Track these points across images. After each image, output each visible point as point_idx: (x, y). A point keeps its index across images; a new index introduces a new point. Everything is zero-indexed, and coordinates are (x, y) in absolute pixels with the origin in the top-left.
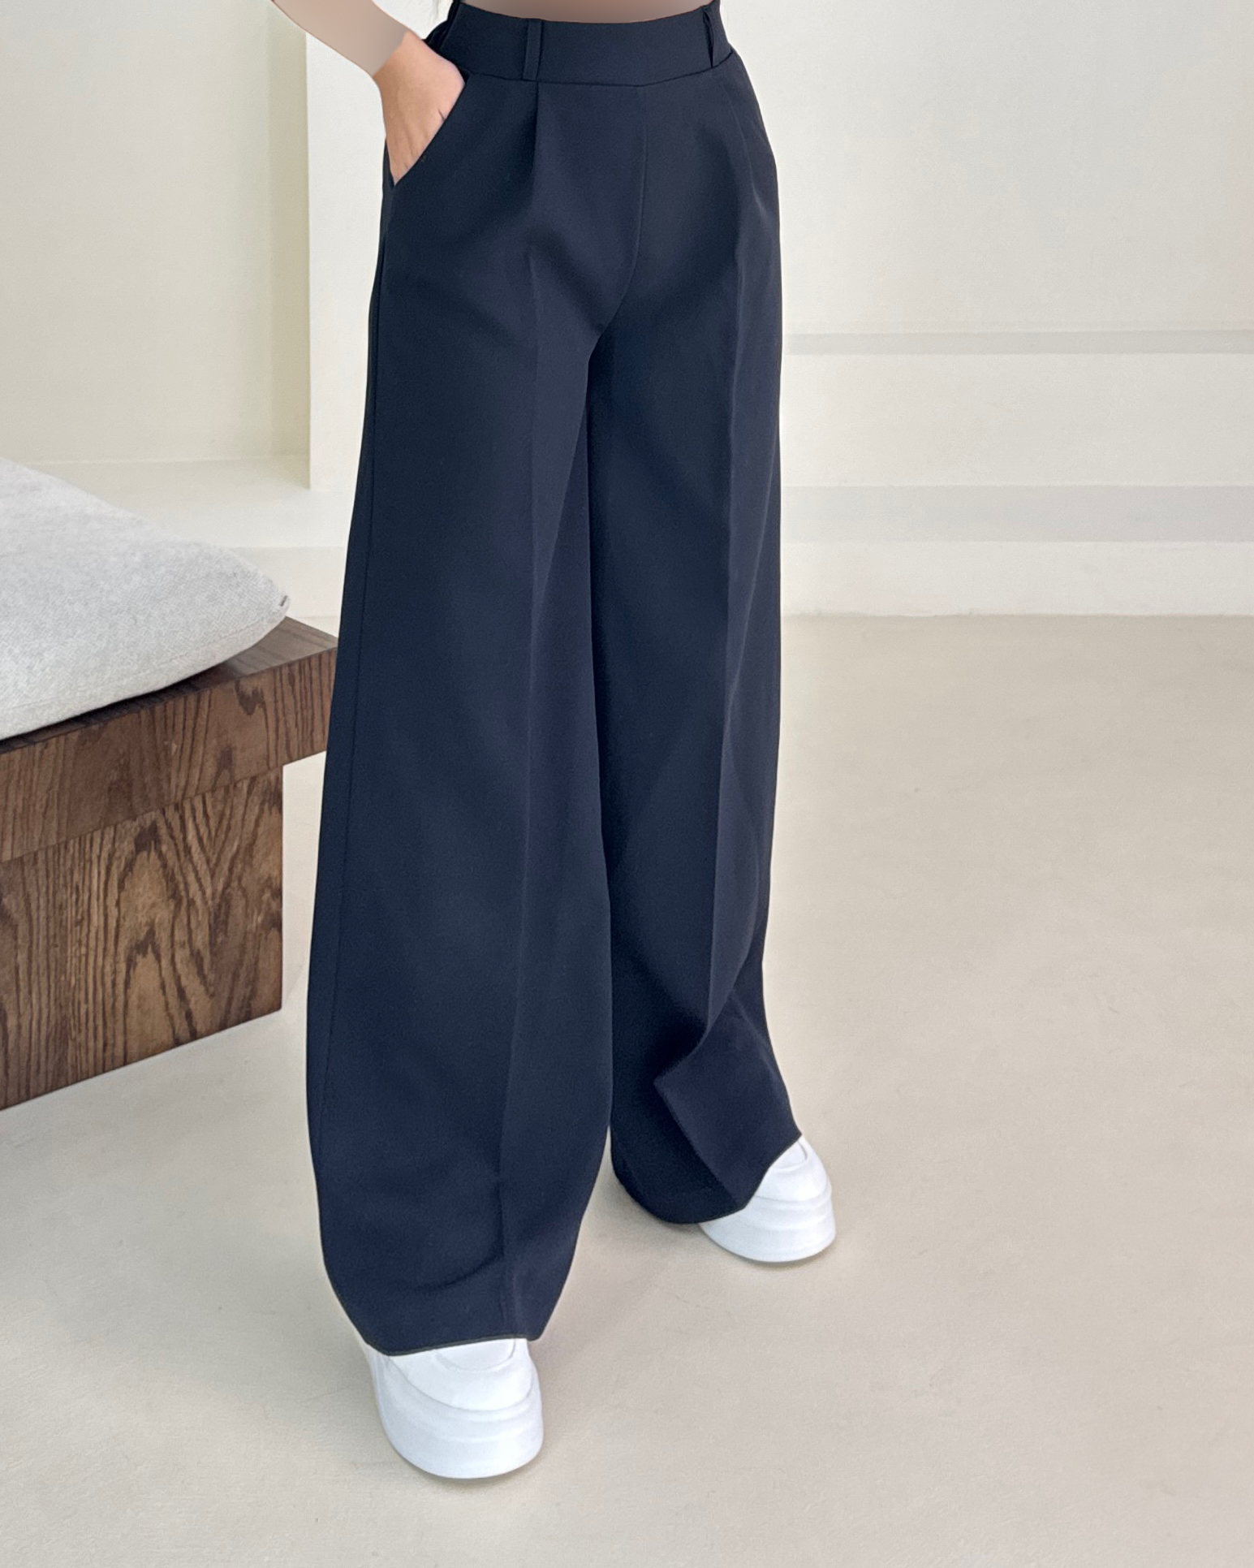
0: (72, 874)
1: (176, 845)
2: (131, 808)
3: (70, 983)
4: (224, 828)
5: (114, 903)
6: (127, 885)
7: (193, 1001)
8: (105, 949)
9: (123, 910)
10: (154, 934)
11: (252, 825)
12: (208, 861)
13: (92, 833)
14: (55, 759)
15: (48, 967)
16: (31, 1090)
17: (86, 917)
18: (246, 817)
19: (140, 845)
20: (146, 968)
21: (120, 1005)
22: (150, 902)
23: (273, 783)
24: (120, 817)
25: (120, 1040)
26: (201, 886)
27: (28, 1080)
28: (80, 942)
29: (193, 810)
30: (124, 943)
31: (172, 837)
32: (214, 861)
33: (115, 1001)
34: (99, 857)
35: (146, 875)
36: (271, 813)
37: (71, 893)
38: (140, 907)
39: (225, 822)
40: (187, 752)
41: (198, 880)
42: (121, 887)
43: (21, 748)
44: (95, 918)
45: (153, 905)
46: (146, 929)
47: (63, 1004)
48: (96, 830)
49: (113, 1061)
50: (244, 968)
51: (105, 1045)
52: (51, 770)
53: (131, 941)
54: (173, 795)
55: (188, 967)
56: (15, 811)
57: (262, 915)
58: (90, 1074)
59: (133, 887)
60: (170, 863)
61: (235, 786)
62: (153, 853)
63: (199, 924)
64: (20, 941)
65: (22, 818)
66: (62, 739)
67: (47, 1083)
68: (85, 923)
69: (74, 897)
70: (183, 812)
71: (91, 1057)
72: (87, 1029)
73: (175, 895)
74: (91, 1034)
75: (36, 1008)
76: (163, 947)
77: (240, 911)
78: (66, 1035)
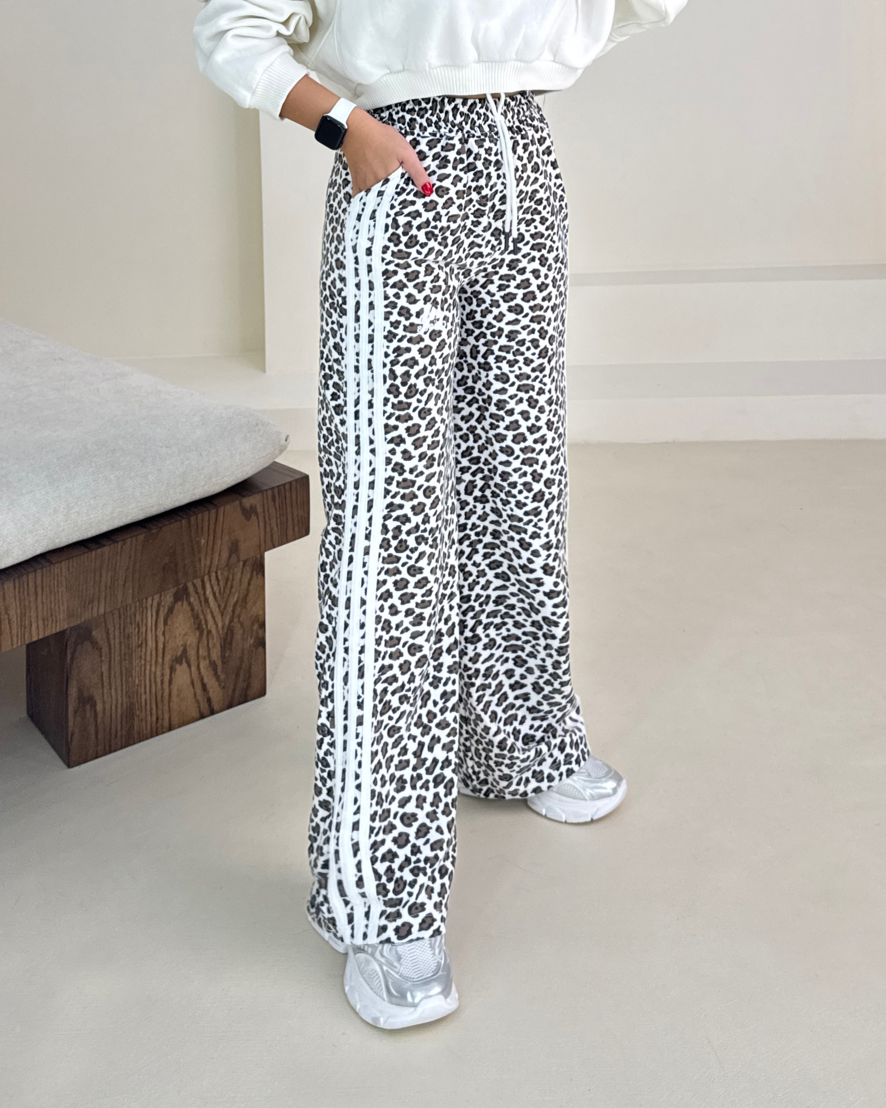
0: (135, 616)
1: (199, 597)
3: (135, 682)
4: (229, 586)
5: (161, 633)
6: (169, 623)
7: (211, 691)
8: (156, 661)
9: (167, 637)
10: (186, 652)
11: (246, 586)
12: (219, 606)
15: (121, 672)
16: (112, 748)
17: (144, 642)
18: (242, 580)
19: (177, 598)
20: (182, 671)
21: (166, 695)
22: (184, 632)
23: (259, 561)
25: (166, 716)
26: (215, 621)
27: (110, 741)
28: (141, 657)
29: (210, 578)
30: (168, 658)
31: (197, 593)
32: (223, 606)
33: (163, 694)
34: (152, 605)
35: (181, 616)
37: (135, 628)
38: (178, 635)
39: (229, 583)
40: (211, 544)
41: (213, 617)
42: (165, 624)
44: (149, 643)
45: (185, 634)
46: (181, 649)
47: (131, 695)
49: (162, 728)
50: (243, 670)
51: (157, 719)
53: (172, 656)
54: (202, 571)
55: (208, 671)
57: (254, 637)
58: (149, 736)
59: (173, 623)
60: (196, 608)
62: (185, 602)
63: (214, 644)
64: (103, 658)
67: (122, 743)
68: (144, 645)
69: (136, 630)
71: (149, 727)
72: (146, 710)
73: (199, 627)
74: (149, 713)
75: (114, 697)
76: (192, 659)
77: (240, 636)
78: (133, 715)
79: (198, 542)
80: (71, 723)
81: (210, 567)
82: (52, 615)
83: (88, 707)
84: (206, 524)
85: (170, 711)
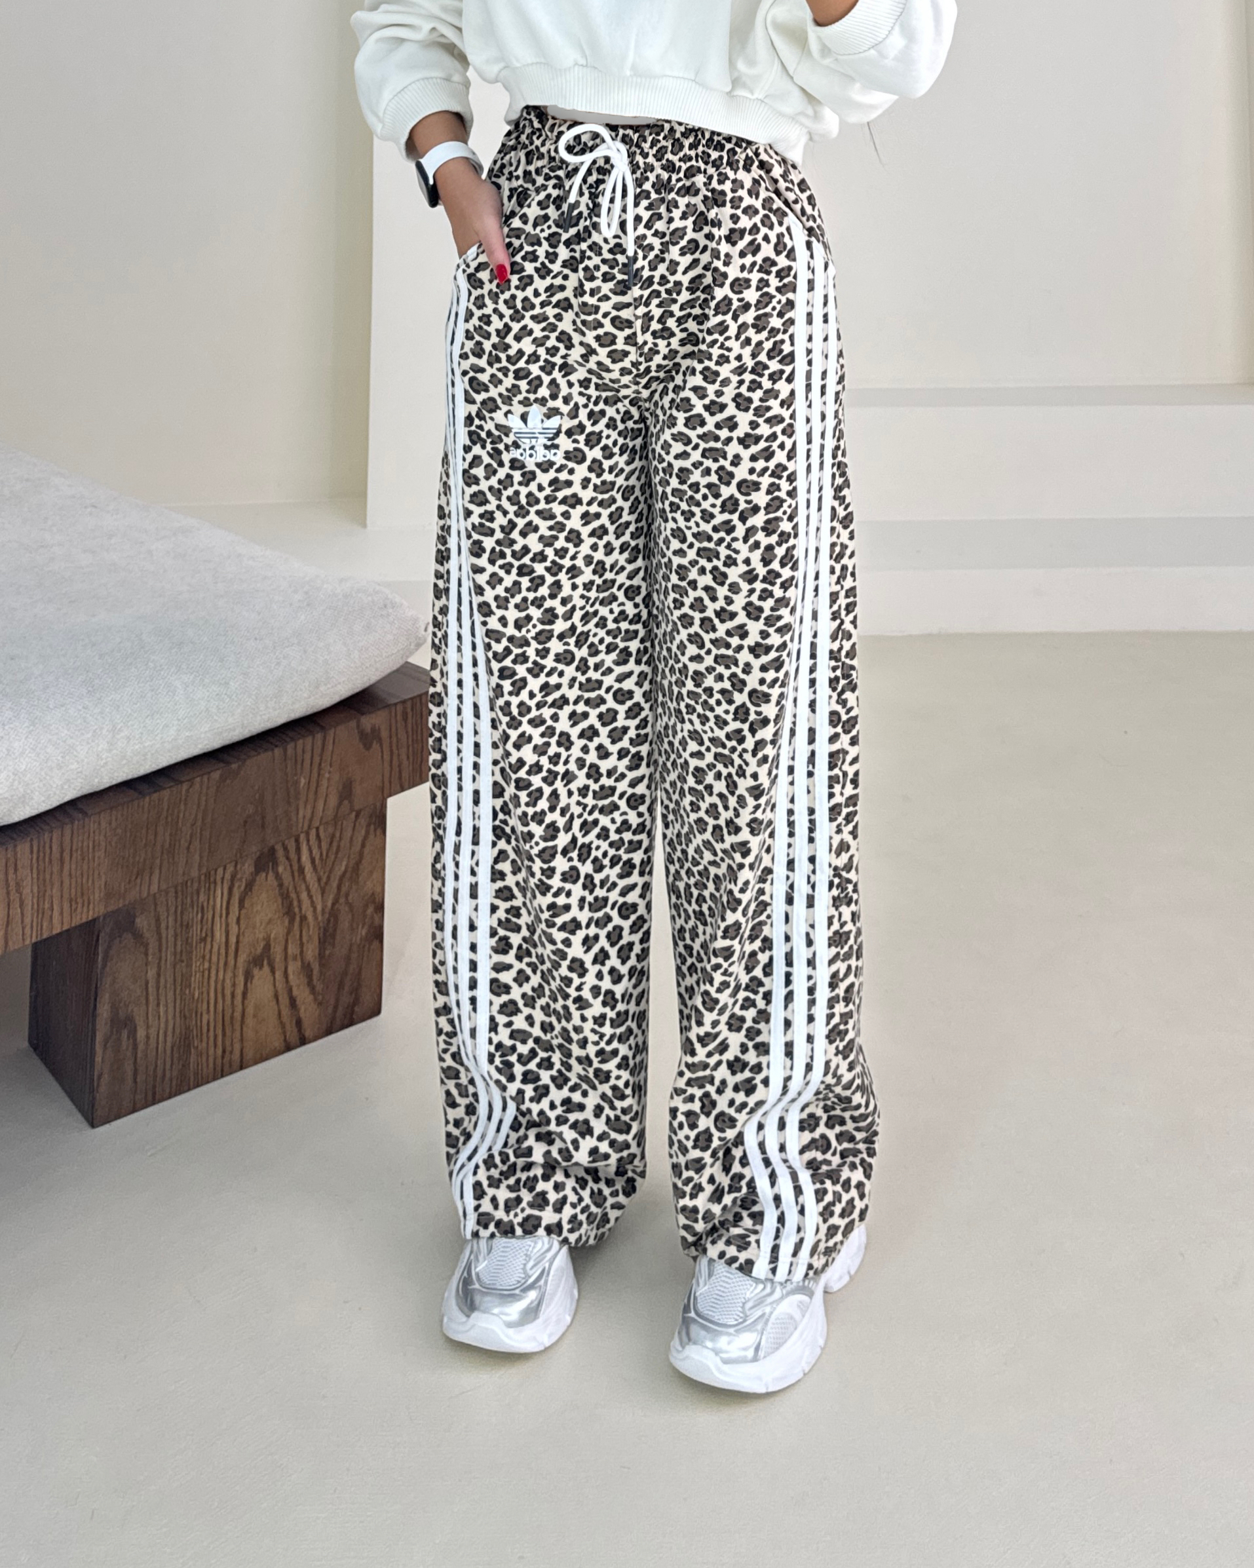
0: (198, 895)
1: (291, 866)
3: (194, 995)
4: (334, 849)
5: (235, 921)
6: (247, 903)
7: (302, 1011)
8: (226, 964)
9: (243, 926)
10: (270, 950)
11: (359, 847)
12: (319, 880)
14: (200, 795)
15: (175, 980)
16: (157, 1097)
17: (210, 934)
18: (354, 838)
19: (260, 867)
20: (261, 977)
21: (238, 1015)
22: (267, 919)
23: (378, 811)
25: (237, 1047)
26: (312, 902)
27: (154, 1087)
28: (204, 957)
30: (242, 958)
31: (288, 858)
32: (324, 880)
33: (233, 1011)
34: (223, 879)
35: (264, 895)
36: (375, 835)
37: (197, 913)
38: (258, 924)
39: (335, 844)
40: (313, 785)
41: (310, 897)
42: (241, 905)
44: (217, 934)
45: (270, 922)
46: (262, 944)
47: (187, 1015)
49: (231, 1066)
50: (349, 977)
51: (224, 1051)
52: (196, 806)
53: (249, 955)
54: (300, 826)
55: (299, 978)
56: (163, 846)
57: (366, 927)
58: (211, 1078)
59: (252, 905)
60: (286, 883)
62: (271, 873)
63: (310, 937)
64: (150, 958)
65: (169, 853)
67: (171, 1089)
68: (209, 939)
69: (200, 915)
70: (299, 838)
71: (211, 1063)
72: (208, 1038)
73: (289, 912)
74: (212, 1039)
75: (163, 1020)
76: (277, 960)
77: (347, 924)
78: (189, 1046)
79: (297, 783)
80: (98, 1059)
81: (311, 820)
82: (82, 894)
83: (125, 1034)
84: (308, 756)
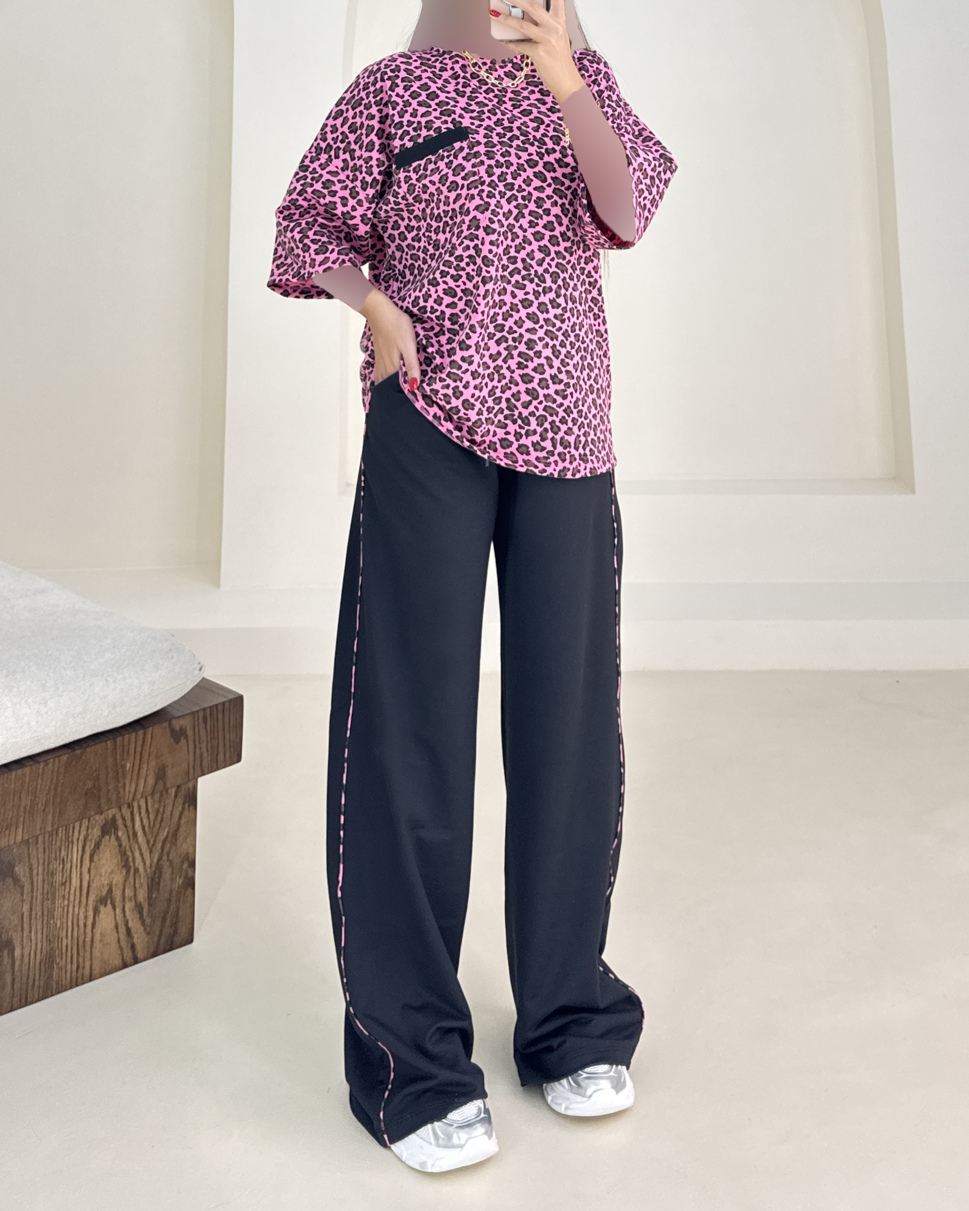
0: (60, 851)
1: (127, 831)
2: (99, 806)
3: (56, 924)
4: (159, 820)
5: (87, 870)
6: (96, 858)
7: (136, 937)
8: (80, 902)
9: (92, 876)
10: (112, 892)
11: (177, 819)
12: (148, 842)
13: (74, 823)
14: (52, 772)
15: (43, 914)
16: (29, 999)
17: (68, 880)
18: (174, 812)
19: (105, 831)
20: (106, 913)
21: (88, 939)
22: (110, 870)
23: (191, 789)
24: (92, 813)
25: (88, 964)
26: (143, 859)
27: (27, 993)
28: (64, 897)
29: (139, 807)
30: (92, 898)
31: (125, 826)
32: (152, 842)
33: (85, 937)
34: (78, 839)
35: (108, 852)
36: (189, 810)
37: (59, 864)
38: (103, 874)
39: (159, 817)
40: (136, 768)
41: (142, 855)
42: (91, 860)
43: (31, 765)
44: (74, 881)
45: (110, 873)
46: (107, 888)
47: (52, 939)
48: (76, 821)
49: (82, 979)
50: (170, 914)
51: (78, 967)
52: (49, 781)
53: (96, 896)
54: (127, 797)
55: (133, 914)
56: (25, 808)
57: (182, 877)
58: (68, 987)
59: (99, 860)
60: (124, 844)
61: (167, 792)
62: (113, 837)
63: (141, 884)
64: (25, 897)
65: (29, 813)
66: (57, 759)
67: (39, 994)
68: (68, 884)
69: (61, 866)
70: (133, 810)
71: (69, 975)
72: (66, 956)
73: (126, 865)
74: (69, 959)
75: (34, 942)
76: (117, 900)
77: (168, 876)
78: (53, 961)
79: (124, 766)
81: (134, 794)
83: (6, 952)
84: (133, 747)
85: (91, 959)
